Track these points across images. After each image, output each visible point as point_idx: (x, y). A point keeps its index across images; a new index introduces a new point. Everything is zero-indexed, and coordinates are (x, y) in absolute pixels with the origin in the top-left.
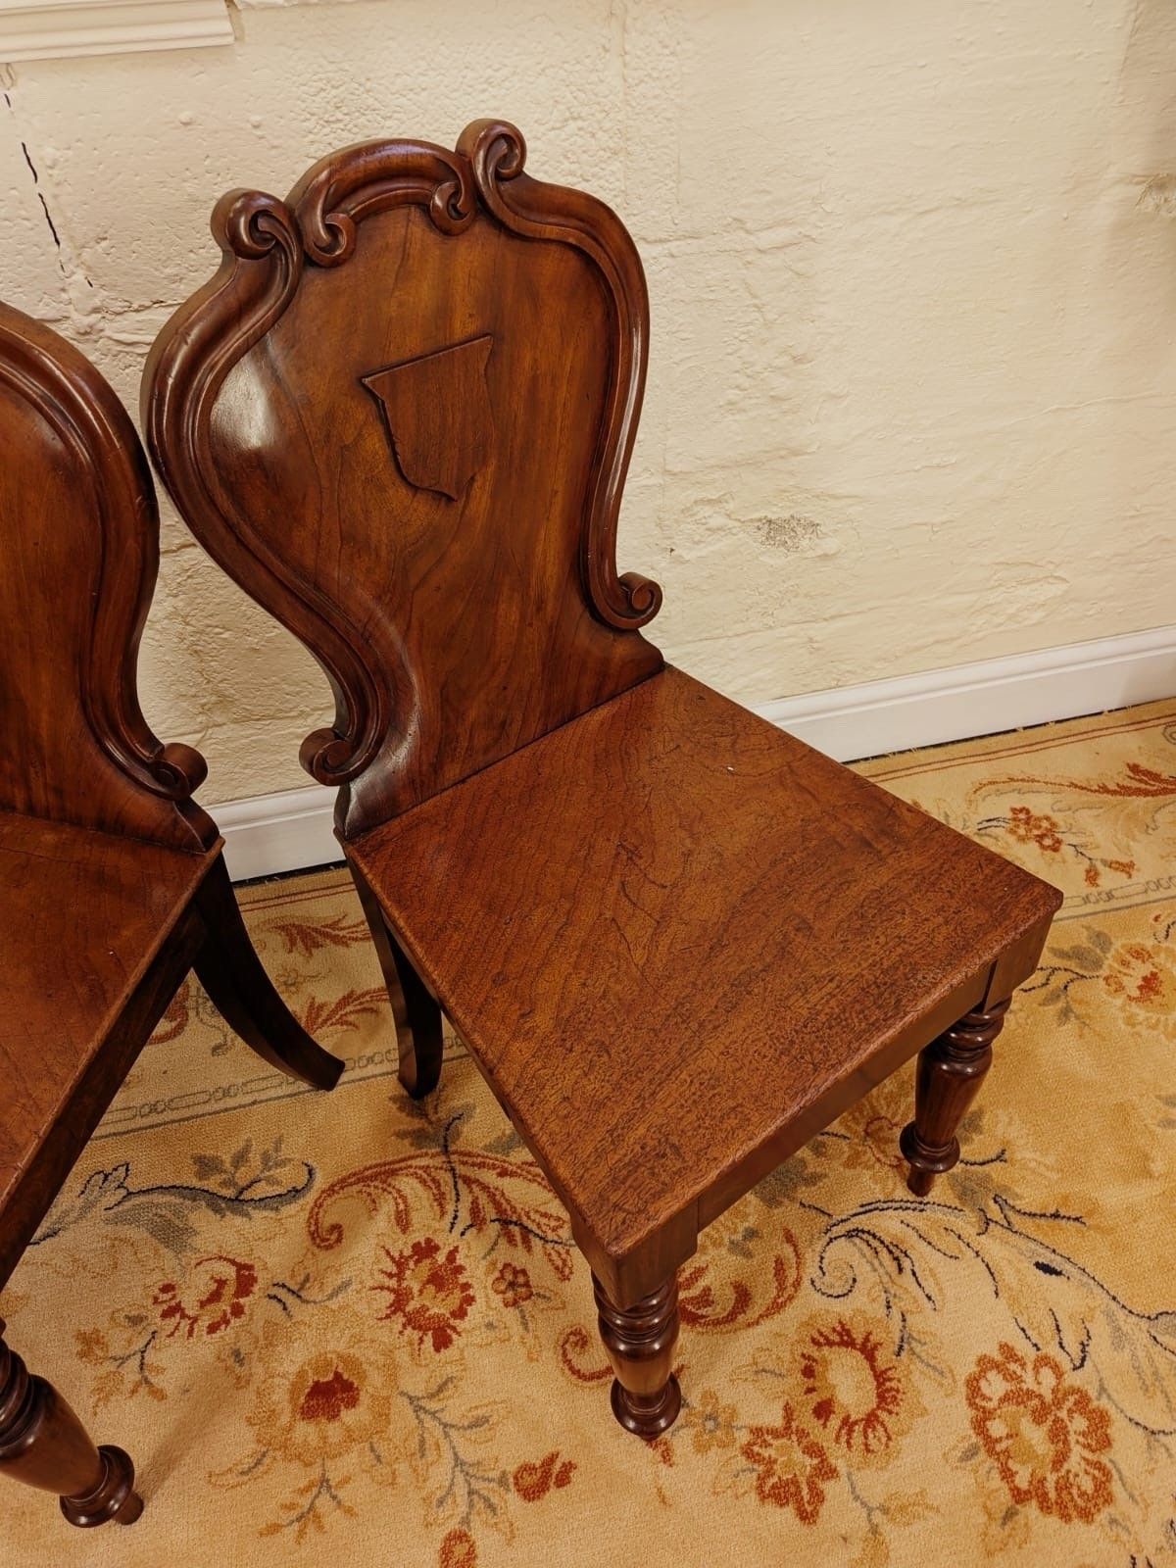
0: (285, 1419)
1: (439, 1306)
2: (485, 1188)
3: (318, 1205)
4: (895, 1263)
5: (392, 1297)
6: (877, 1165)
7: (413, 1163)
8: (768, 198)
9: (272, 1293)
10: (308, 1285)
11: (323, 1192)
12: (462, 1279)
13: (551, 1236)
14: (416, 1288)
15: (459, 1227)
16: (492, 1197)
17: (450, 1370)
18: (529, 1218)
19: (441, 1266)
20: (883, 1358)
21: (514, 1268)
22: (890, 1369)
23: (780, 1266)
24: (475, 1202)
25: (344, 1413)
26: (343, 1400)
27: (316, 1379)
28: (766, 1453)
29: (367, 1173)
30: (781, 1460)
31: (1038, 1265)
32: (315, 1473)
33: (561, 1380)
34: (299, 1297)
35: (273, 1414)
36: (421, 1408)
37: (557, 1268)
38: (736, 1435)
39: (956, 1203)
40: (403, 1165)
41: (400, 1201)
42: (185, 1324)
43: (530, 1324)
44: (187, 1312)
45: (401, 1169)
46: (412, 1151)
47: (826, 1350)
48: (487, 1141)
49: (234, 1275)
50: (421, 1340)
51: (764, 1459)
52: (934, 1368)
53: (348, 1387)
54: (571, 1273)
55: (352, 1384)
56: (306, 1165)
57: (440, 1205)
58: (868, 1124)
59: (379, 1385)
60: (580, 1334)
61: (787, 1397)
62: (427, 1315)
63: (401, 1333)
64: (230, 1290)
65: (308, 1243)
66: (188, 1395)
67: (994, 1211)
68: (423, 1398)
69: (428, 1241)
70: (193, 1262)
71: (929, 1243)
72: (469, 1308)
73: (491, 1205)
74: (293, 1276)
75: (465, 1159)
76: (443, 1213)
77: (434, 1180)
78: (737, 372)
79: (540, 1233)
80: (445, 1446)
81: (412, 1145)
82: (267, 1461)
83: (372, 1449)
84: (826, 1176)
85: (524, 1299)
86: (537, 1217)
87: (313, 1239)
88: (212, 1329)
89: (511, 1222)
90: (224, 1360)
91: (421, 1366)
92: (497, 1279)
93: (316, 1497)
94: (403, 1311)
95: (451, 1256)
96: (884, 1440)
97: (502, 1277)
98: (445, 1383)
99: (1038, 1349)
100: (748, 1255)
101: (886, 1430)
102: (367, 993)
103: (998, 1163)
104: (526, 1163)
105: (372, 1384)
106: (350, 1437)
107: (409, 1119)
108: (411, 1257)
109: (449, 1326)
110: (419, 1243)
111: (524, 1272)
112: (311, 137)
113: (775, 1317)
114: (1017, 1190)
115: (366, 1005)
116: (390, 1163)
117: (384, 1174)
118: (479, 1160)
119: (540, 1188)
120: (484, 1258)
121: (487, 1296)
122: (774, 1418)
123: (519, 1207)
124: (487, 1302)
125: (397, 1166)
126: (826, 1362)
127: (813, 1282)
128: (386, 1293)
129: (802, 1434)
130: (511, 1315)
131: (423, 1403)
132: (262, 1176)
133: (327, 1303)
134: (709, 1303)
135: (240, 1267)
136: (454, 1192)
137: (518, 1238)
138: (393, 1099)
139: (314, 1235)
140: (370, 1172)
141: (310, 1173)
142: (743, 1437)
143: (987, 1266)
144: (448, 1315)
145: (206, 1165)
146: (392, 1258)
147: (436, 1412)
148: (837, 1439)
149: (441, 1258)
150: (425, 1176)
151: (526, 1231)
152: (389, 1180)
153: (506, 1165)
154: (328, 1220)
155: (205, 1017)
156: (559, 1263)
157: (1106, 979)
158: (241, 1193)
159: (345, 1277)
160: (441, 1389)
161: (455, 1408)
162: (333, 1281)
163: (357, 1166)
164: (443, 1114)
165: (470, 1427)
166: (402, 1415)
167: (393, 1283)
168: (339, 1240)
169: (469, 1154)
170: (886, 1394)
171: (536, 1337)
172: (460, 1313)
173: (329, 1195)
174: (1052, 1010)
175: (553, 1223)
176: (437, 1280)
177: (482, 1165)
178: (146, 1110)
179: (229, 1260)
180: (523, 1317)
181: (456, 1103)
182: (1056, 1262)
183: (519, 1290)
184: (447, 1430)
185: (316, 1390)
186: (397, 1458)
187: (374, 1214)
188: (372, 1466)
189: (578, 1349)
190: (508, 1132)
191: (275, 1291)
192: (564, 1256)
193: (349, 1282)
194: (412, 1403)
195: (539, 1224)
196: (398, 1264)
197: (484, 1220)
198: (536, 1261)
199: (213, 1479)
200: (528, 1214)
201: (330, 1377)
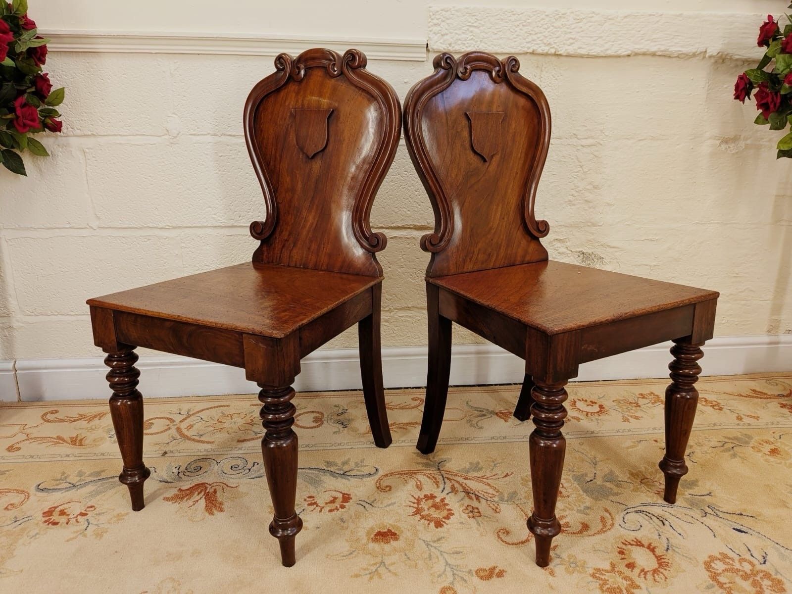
0: (364, 541)
1: (436, 514)
2: (457, 482)
3: (380, 479)
4: (661, 522)
5: (415, 510)
6: (648, 492)
7: (424, 472)
8: (586, 128)
10: (375, 502)
11: (383, 476)
13: (489, 499)
14: (426, 508)
15: (446, 492)
16: (461, 485)
17: (442, 535)
19: (437, 503)
20: (658, 552)
21: (472, 507)
22: (663, 555)
23: (603, 519)
24: (453, 485)
25: (392, 542)
26: (392, 538)
27: (379, 530)
28: (603, 577)
29: (402, 472)
30: (610, 580)
31: (734, 529)
32: (379, 560)
33: (497, 543)
34: (371, 505)
35: (358, 540)
36: (429, 544)
37: (493, 509)
38: (587, 570)
39: (689, 507)
40: (419, 471)
41: (418, 481)
42: (318, 509)
43: (481, 525)
44: (319, 505)
45: (418, 473)
47: (630, 547)
48: (458, 469)
49: (341, 496)
51: (602, 579)
52: (686, 557)
53: (394, 534)
54: (500, 511)
55: (396, 534)
56: (375, 467)
57: (437, 484)
58: (642, 480)
59: (409, 535)
60: (505, 530)
61: (611, 560)
62: (431, 517)
63: (419, 521)
64: (339, 500)
65: (376, 489)
66: (318, 529)
67: (708, 510)
69: (431, 494)
70: (323, 491)
71: (677, 518)
72: (451, 517)
73: (460, 487)
74: (368, 499)
76: (438, 487)
77: (433, 477)
78: (573, 189)
79: (484, 498)
80: (441, 558)
81: (423, 466)
82: (355, 553)
83: (406, 555)
84: (623, 494)
85: (478, 517)
86: (483, 493)
87: (378, 489)
88: (330, 511)
89: (470, 493)
90: (336, 521)
91: (429, 532)
92: (465, 509)
93: (378, 567)
94: (420, 514)
95: (443, 500)
96: (664, 578)
97: (467, 509)
98: (441, 538)
99: (740, 556)
100: (587, 514)
101: (664, 575)
103: (708, 496)
104: (477, 477)
105: (406, 535)
106: (395, 550)
107: (421, 459)
108: (424, 498)
109: (442, 521)
110: (427, 495)
111: (477, 508)
113: (602, 534)
114: (719, 505)
116: (413, 471)
117: (412, 473)
118: (454, 474)
119: (483, 485)
120: (458, 502)
121: (460, 514)
122: (606, 566)
123: (474, 489)
124: (459, 515)
125: (416, 472)
126: (630, 551)
127: (620, 525)
128: (412, 508)
129: (620, 573)
130: (472, 522)
131: (431, 543)
132: (355, 469)
133: (384, 508)
134: (568, 527)
135: (344, 494)
136: (443, 482)
137: (474, 498)
138: (415, 453)
139: (379, 487)
140: (404, 472)
141: (377, 470)
142: (591, 571)
143: (708, 527)
144: (441, 518)
145: (329, 464)
146: (415, 498)
147: (437, 547)
148: (639, 576)
149: (438, 500)
150: (429, 475)
151: (478, 498)
152: (413, 475)
153: (467, 476)
154: (385, 483)
155: (331, 424)
157: (752, 447)
158: (345, 473)
159: (393, 501)
160: (439, 540)
161: (445, 546)
162: (386, 502)
163: (398, 470)
164: (437, 459)
165: (453, 553)
166: (420, 546)
167: (415, 505)
168: (390, 490)
169: (449, 472)
170: (662, 562)
171: (484, 529)
172: (448, 518)
173: (385, 477)
174: (727, 454)
175: (490, 496)
176: (435, 506)
177: (456, 475)
178: (305, 446)
179: (339, 492)
180: (478, 522)
181: (442, 457)
182: (743, 529)
183: (475, 514)
184: (442, 553)
185: (379, 534)
186: (418, 559)
187: (406, 484)
188: (406, 561)
189: (505, 535)
190: (467, 467)
191: (360, 502)
192: (497, 506)
193: (395, 503)
194: (425, 542)
195: (483, 495)
196: (417, 500)
197: (457, 491)
198: (483, 506)
199: (329, 557)
200: (478, 492)
201: (386, 530)
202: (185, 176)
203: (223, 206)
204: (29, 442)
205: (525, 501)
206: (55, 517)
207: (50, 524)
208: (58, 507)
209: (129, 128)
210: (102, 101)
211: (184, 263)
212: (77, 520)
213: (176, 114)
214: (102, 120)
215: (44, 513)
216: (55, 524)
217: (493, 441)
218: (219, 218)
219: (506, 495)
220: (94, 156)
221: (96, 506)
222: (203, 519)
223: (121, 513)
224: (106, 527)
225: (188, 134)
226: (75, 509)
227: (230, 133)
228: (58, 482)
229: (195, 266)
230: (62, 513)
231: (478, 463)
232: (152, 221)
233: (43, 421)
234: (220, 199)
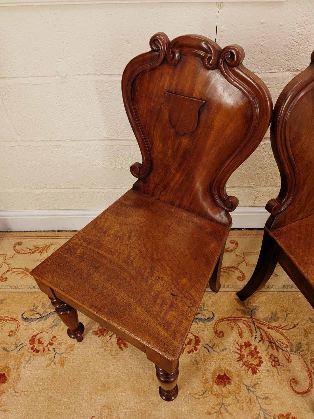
0: (211, 383)
1: (253, 362)
2: (264, 331)
3: (216, 324)
5: (239, 356)
7: (243, 319)
9: (205, 346)
10: (215, 346)
11: (217, 321)
12: (259, 355)
13: (284, 349)
14: (246, 355)
15: (257, 340)
16: (266, 334)
17: (257, 381)
18: (277, 342)
19: (252, 350)
21: (274, 356)
24: (261, 334)
25: (227, 385)
26: (227, 381)
27: (219, 373)
29: (229, 319)
32: (220, 401)
33: (289, 392)
34: (212, 349)
35: (207, 381)
37: (287, 359)
40: (239, 319)
41: (239, 329)
43: (280, 373)
45: (239, 320)
46: (242, 315)
48: (264, 318)
49: (194, 338)
50: (248, 370)
53: (228, 378)
54: (291, 361)
55: (229, 378)
56: (212, 312)
57: (251, 332)
59: (237, 380)
60: (295, 380)
62: (249, 363)
63: (242, 366)
64: (193, 342)
65: (214, 334)
68: (250, 387)
69: (248, 342)
72: (261, 364)
73: (266, 336)
74: (210, 343)
75: (258, 321)
76: (252, 335)
77: (249, 325)
79: (281, 348)
80: (257, 403)
81: (242, 313)
82: (206, 393)
83: (236, 398)
85: (278, 366)
86: (280, 343)
87: (216, 334)
88: (189, 352)
89: (272, 343)
90: (193, 362)
91: (248, 377)
92: (269, 358)
93: (221, 407)
94: (242, 360)
95: (256, 348)
97: (270, 358)
102: (225, 267)
104: (276, 327)
105: (235, 379)
106: (229, 393)
107: (240, 306)
108: (244, 345)
109: (256, 368)
110: (246, 342)
111: (277, 358)
112: (294, 30)
115: (225, 271)
116: (236, 317)
117: (235, 320)
118: (262, 323)
119: (280, 335)
120: (265, 351)
121: (266, 362)
123: (274, 339)
124: (266, 365)
125: (238, 319)
128: (237, 354)
130: (274, 369)
131: (250, 388)
132: (200, 312)
133: (221, 353)
135: (196, 337)
136: (255, 330)
137: (275, 348)
138: (236, 300)
139: (216, 332)
140: (230, 318)
141: (213, 314)
144: (255, 365)
146: (239, 345)
147: (254, 392)
149: (252, 348)
150: (246, 323)
151: (277, 346)
152: (236, 322)
153: (270, 326)
154: (220, 329)
156: (288, 358)
159: (225, 347)
160: (255, 385)
161: (260, 392)
162: (222, 347)
163: (227, 316)
164: (250, 306)
165: (264, 399)
166: (244, 391)
167: (239, 352)
168: (223, 336)
169: (258, 320)
171: (282, 378)
172: (259, 365)
173: (219, 322)
175: (285, 346)
176: (251, 354)
177: (262, 324)
179: (192, 334)
180: (278, 371)
181: (253, 304)
183: (276, 362)
184: (257, 398)
185: (219, 377)
186: (243, 402)
187: (232, 330)
188: (236, 403)
189: (294, 384)
190: (269, 316)
191: (206, 346)
192: (289, 356)
193: (226, 349)
194: (247, 388)
195: (280, 345)
196: (240, 347)
197: (264, 340)
198: (280, 355)
199: (192, 395)
200: (277, 341)
201: (223, 374)
202: (76, 106)
203: (106, 126)
204: (11, 272)
205: (307, 353)
206: (36, 345)
207: (35, 352)
208: (36, 335)
209: (27, 71)
210: (2, 50)
211: (83, 162)
212: (48, 348)
213: (62, 59)
214: (5, 66)
215: (30, 341)
216: (38, 351)
217: (285, 290)
218: (104, 135)
219: (294, 346)
220: (6, 93)
221: (57, 337)
222: (117, 353)
223: (71, 344)
224: (65, 356)
225: (74, 74)
226: (46, 339)
227: (107, 73)
228: (32, 313)
229: (90, 163)
230: (40, 342)
231: (276, 313)
232: (57, 137)
233: (15, 253)
234: (103, 122)
